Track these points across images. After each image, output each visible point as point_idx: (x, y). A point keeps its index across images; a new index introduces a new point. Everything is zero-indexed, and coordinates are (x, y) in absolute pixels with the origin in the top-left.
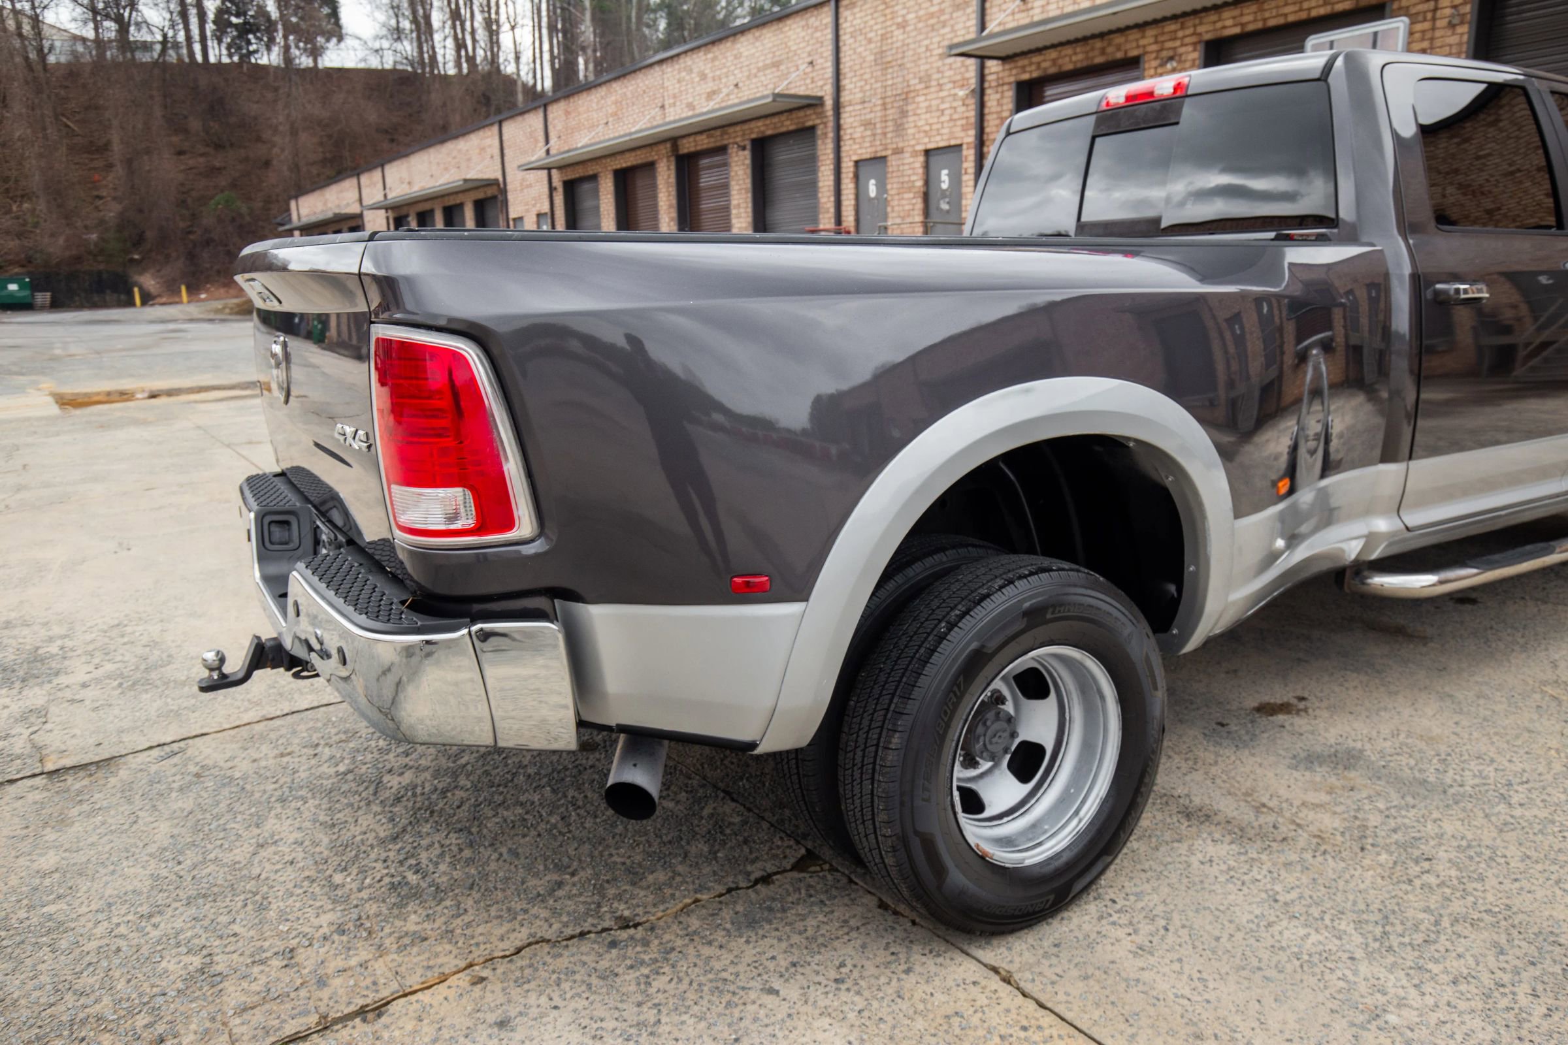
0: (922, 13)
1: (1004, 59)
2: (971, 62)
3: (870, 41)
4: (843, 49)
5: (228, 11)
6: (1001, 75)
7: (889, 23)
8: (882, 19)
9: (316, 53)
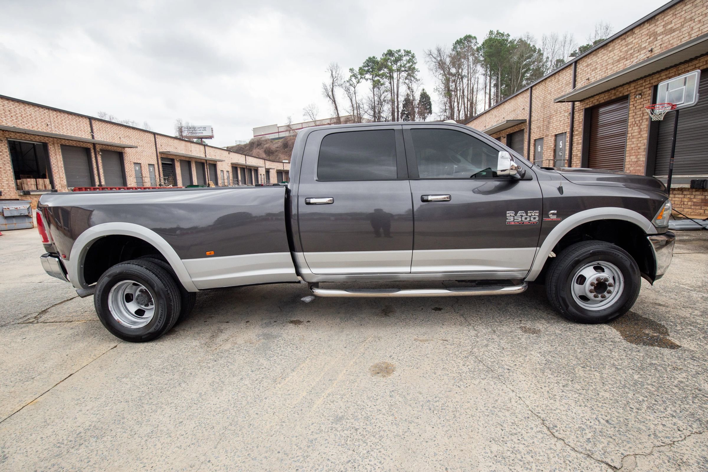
0: (556, 88)
1: (581, 101)
2: (570, 103)
3: (540, 100)
4: (533, 103)
5: (404, 111)
6: (580, 107)
7: (546, 93)
8: (544, 92)
9: (424, 118)
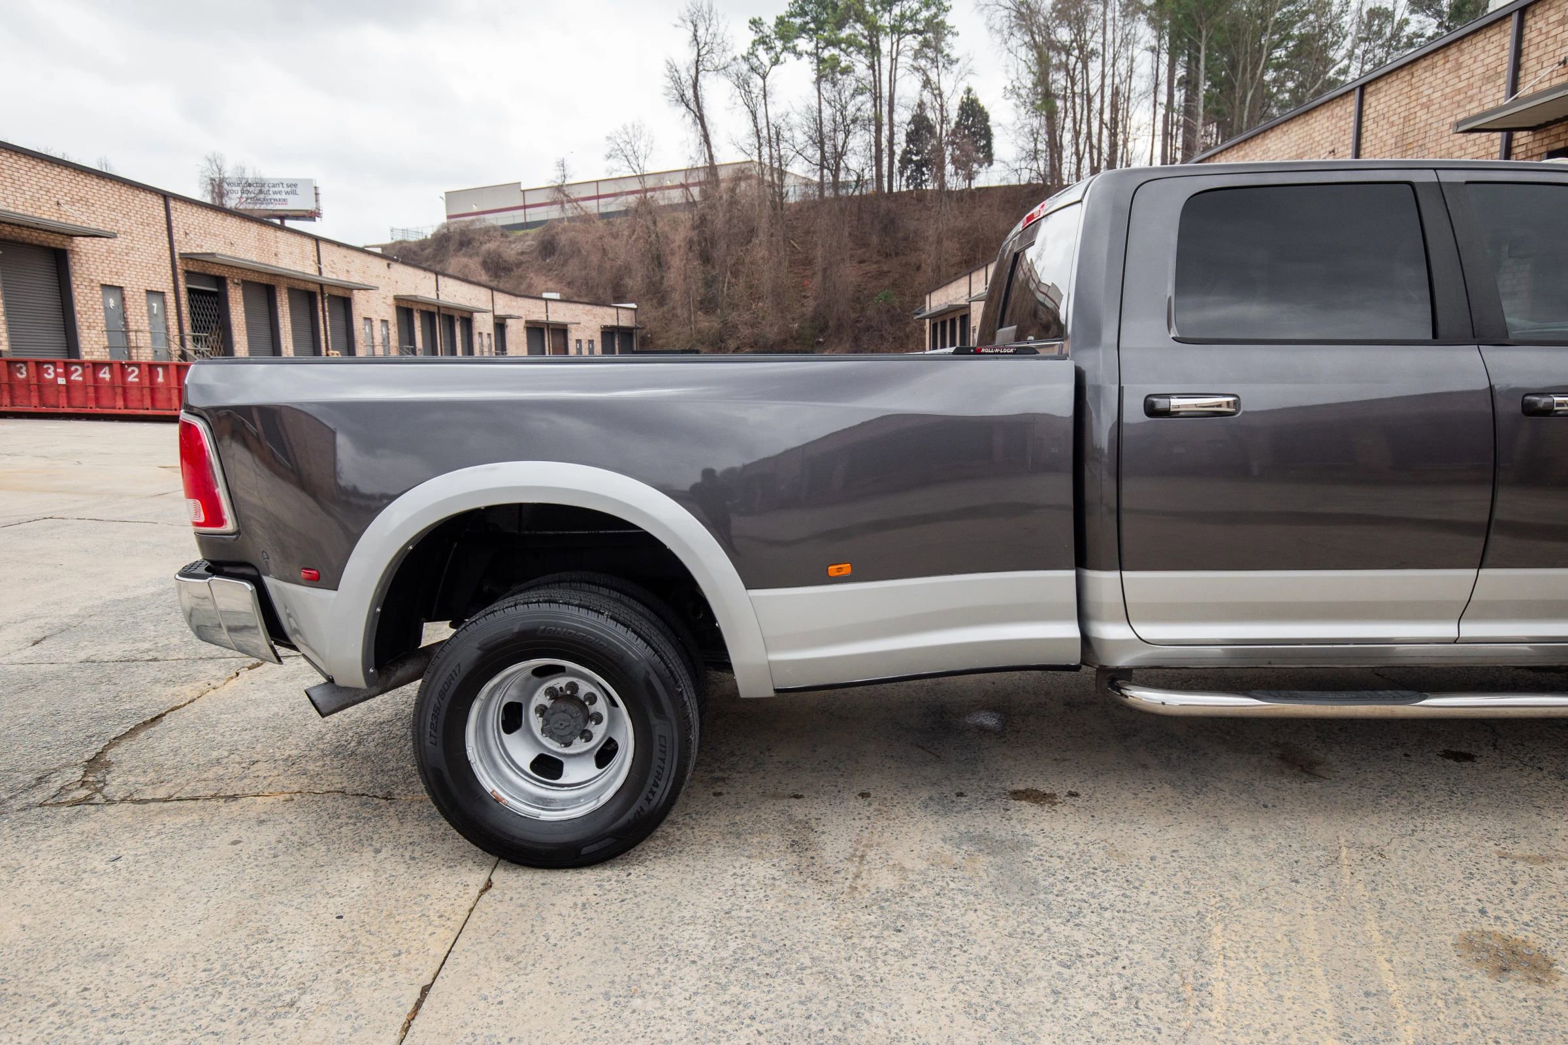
0: (1448, 90)
1: (1533, 129)
2: (1497, 137)
3: (1392, 124)
4: (1366, 135)
5: (910, 152)
6: (1530, 146)
7: (1412, 105)
8: (1407, 101)
9: (970, 177)
